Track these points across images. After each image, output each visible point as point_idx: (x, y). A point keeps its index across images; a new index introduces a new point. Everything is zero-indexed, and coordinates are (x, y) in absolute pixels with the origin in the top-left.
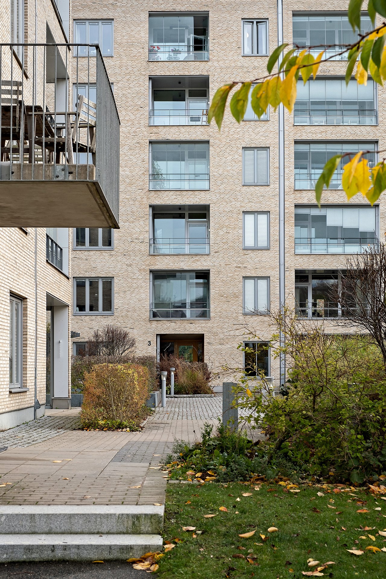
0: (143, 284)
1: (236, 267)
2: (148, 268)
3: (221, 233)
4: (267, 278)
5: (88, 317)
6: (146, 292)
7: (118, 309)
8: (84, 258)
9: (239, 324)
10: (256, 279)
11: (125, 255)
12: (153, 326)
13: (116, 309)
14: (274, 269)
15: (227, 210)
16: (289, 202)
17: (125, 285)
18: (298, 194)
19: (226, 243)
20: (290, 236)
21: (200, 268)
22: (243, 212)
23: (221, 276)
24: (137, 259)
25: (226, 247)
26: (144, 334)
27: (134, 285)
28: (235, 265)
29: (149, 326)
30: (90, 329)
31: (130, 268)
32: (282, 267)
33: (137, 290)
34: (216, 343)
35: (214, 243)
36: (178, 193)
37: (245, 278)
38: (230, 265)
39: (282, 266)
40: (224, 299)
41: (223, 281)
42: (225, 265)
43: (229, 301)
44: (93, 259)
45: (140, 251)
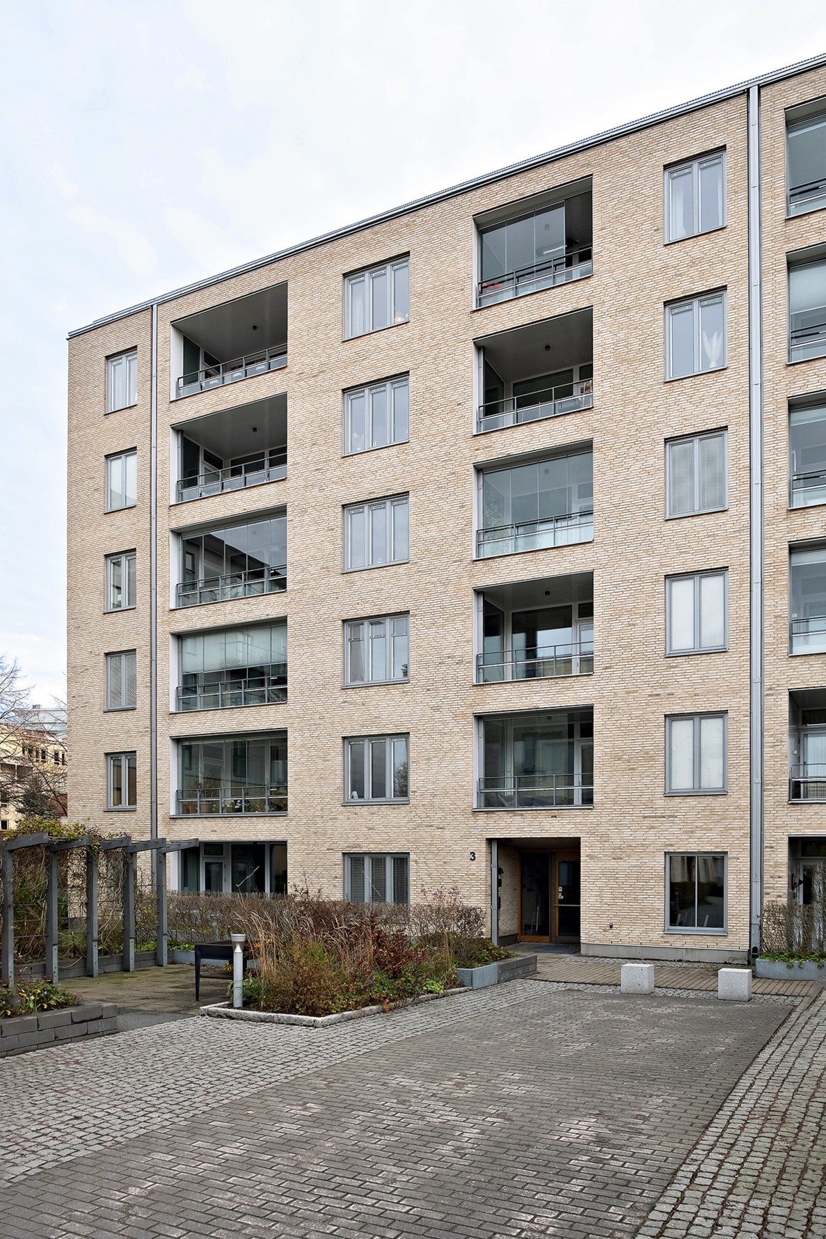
0: (462, 742)
1: (650, 696)
2: (470, 711)
3: (618, 627)
4: (721, 714)
5: (365, 808)
6: (467, 757)
7: (416, 792)
8: (360, 701)
9: (655, 817)
10: (697, 719)
11: (428, 690)
12: (480, 822)
13: (412, 792)
14: (736, 693)
15: (631, 577)
16: (775, 539)
17: (428, 747)
18: (798, 519)
19: (630, 646)
20: (776, 617)
21: (572, 703)
22: (667, 577)
23: (616, 717)
24: (451, 694)
25: (627, 654)
26: (462, 838)
27: (445, 745)
28: (648, 691)
29: (471, 822)
30: (370, 829)
31: (437, 715)
32: (757, 687)
33: (450, 755)
34: (605, 856)
35: (603, 650)
36: (529, 557)
37: (671, 717)
38: (636, 692)
39: (756, 684)
40: (623, 766)
41: (622, 726)
42: (627, 693)
43: (633, 769)
44: (373, 703)
45: (455, 679)
